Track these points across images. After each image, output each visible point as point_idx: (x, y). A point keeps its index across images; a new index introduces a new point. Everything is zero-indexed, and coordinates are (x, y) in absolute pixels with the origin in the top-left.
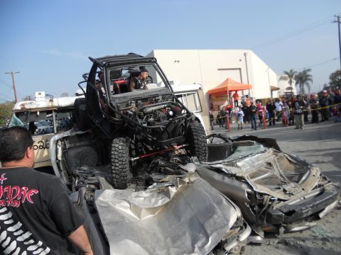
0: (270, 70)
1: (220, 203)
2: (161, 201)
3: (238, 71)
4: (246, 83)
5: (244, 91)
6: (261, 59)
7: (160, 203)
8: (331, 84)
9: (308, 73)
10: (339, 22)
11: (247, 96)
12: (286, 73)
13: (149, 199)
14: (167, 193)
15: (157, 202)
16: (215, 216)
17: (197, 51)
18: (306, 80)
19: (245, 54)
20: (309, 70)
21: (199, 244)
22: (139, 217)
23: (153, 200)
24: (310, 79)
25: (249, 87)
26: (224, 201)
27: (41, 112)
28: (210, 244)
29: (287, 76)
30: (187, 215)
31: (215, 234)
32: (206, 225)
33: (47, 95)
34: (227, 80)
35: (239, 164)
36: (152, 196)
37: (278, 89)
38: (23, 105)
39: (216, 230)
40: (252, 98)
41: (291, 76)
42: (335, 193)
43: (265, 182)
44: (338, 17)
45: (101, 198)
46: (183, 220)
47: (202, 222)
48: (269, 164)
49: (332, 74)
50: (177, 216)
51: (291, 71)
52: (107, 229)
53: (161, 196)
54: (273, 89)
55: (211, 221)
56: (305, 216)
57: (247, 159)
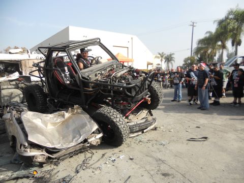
2: (60, 120)
3: (126, 49)
4: (131, 58)
5: (129, 63)
7: (59, 121)
8: (184, 65)
9: (172, 56)
10: (193, 26)
12: (160, 54)
13: (53, 118)
14: (63, 116)
15: (57, 120)
16: (87, 127)
18: (171, 60)
19: (132, 38)
20: (173, 54)
21: (76, 139)
22: (46, 127)
23: (55, 119)
24: (173, 60)
25: (132, 61)
28: (81, 139)
29: (159, 56)
34: (118, 54)
36: (55, 117)
37: (152, 64)
39: (85, 133)
41: (162, 56)
42: (152, 121)
44: (193, 23)
45: (25, 116)
46: (70, 129)
49: (185, 59)
50: (67, 127)
51: (163, 53)
52: (27, 129)
53: (60, 117)
54: (149, 64)
55: (84, 130)
56: (135, 131)
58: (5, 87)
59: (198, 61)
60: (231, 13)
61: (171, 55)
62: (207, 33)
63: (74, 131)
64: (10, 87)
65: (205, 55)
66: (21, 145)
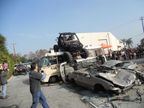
0: (117, 39)
1: (130, 74)
3: (106, 40)
4: (109, 45)
5: (109, 48)
6: (113, 35)
8: (141, 44)
9: (131, 40)
10: (142, 20)
11: (111, 50)
12: (122, 40)
14: (115, 73)
15: (113, 75)
17: (90, 33)
18: (130, 42)
19: (108, 34)
20: (131, 39)
24: (132, 43)
26: (131, 74)
27: (53, 57)
28: (131, 83)
29: (122, 41)
30: (122, 78)
31: (132, 80)
32: (129, 79)
34: (102, 44)
35: (128, 67)
36: (111, 74)
37: (121, 47)
38: (48, 55)
40: (112, 51)
41: (124, 41)
43: (138, 70)
44: (142, 18)
46: (121, 79)
47: (127, 78)
48: (137, 67)
49: (141, 40)
50: (119, 78)
51: (124, 39)
54: (119, 47)
55: (130, 78)
57: (130, 66)
58: (66, 67)
63: (124, 79)
64: (68, 66)
66: (110, 86)
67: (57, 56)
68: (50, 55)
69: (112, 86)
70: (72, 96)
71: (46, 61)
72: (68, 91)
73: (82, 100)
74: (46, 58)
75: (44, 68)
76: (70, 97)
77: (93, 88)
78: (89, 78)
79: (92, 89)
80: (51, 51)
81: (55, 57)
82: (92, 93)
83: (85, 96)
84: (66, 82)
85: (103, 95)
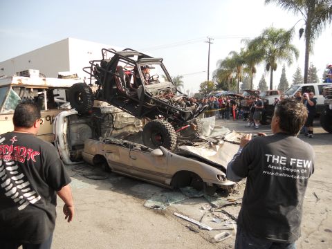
8: (200, 91)
10: (210, 43)
27: (34, 89)
33: (41, 74)
36: (207, 150)
38: (19, 80)
44: (210, 39)
48: (239, 138)
49: (202, 84)
58: (74, 122)
59: (217, 86)
60: (266, 32)
61: (178, 78)
62: (231, 53)
64: (78, 121)
65: (227, 79)
66: (218, 176)
67: (46, 90)
68: (25, 81)
69: (223, 176)
70: (113, 198)
71: (13, 97)
72: (95, 186)
73: (149, 209)
74: (13, 88)
75: (6, 118)
76: (113, 201)
77: (168, 181)
78: (160, 156)
79: (164, 182)
80: (31, 72)
81: (40, 90)
82: (162, 192)
83: (149, 198)
84: (70, 163)
85: (196, 196)
